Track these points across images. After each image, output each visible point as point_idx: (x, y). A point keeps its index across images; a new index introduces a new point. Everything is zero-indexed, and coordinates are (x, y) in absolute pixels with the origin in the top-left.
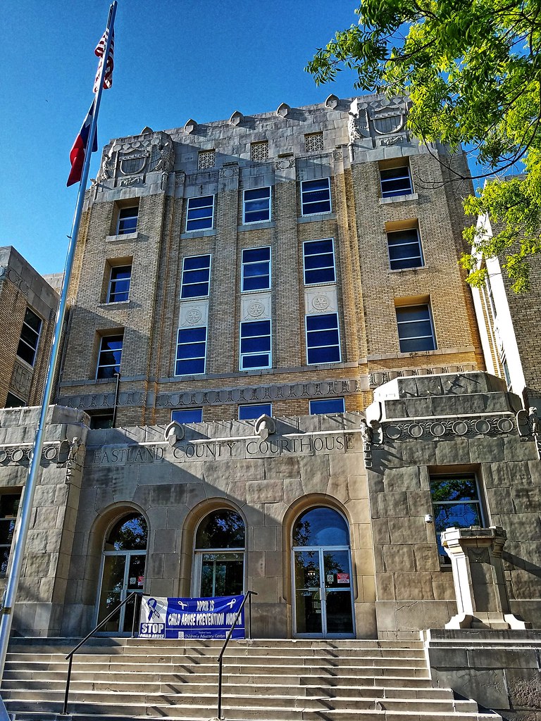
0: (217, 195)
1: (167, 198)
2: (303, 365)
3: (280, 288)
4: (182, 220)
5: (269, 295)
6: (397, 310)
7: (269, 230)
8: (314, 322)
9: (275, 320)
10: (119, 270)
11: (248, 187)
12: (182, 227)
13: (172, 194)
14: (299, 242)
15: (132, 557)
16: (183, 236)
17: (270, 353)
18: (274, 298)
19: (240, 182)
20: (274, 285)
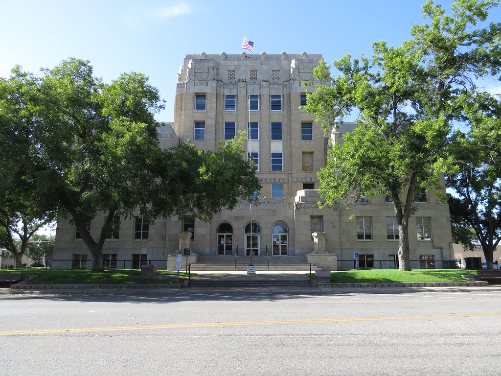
0: (237, 95)
1: (217, 94)
2: (270, 171)
3: (262, 140)
4: (223, 105)
5: (258, 142)
6: (303, 153)
7: (258, 115)
8: (274, 155)
9: (260, 153)
10: (199, 124)
11: (250, 93)
12: (223, 107)
13: (218, 92)
14: (270, 122)
16: (224, 113)
17: (258, 165)
18: (260, 144)
19: (246, 90)
20: (260, 139)
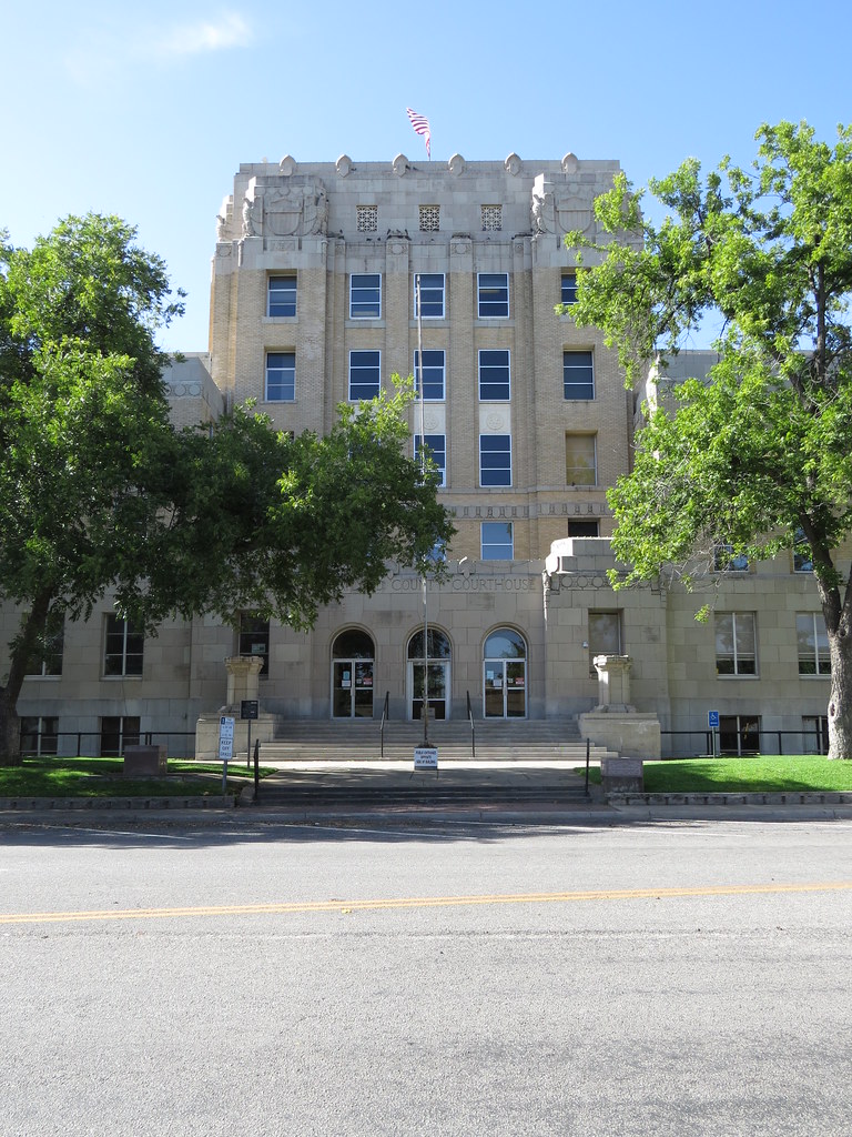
0: (384, 275)
1: (328, 273)
2: (477, 487)
3: (454, 402)
4: (346, 303)
5: (443, 407)
6: (567, 436)
7: (443, 331)
8: (488, 441)
9: (450, 437)
10: (279, 358)
11: (420, 269)
12: (345, 310)
13: (331, 268)
14: (475, 350)
15: (357, 664)
16: (348, 324)
17: (444, 471)
18: (449, 411)
19: (410, 261)
20: (450, 396)
